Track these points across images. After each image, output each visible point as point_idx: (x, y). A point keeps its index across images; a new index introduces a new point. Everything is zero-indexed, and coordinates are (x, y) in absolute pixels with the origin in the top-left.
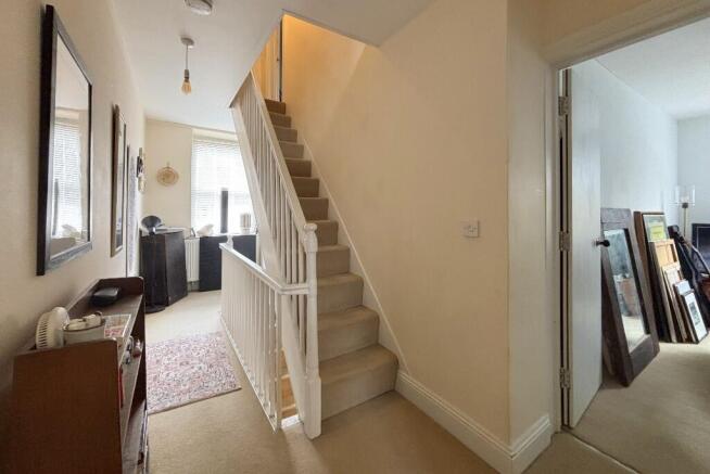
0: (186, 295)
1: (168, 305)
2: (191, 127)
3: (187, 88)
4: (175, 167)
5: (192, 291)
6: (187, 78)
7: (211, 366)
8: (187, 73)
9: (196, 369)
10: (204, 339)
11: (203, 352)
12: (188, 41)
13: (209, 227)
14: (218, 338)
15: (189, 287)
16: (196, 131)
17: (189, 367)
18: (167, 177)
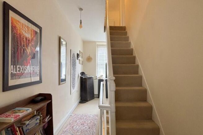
0: (94, 99)
1: (87, 101)
2: (95, 42)
3: (81, 27)
4: (91, 56)
5: (96, 97)
6: (81, 23)
7: (89, 128)
8: (81, 21)
9: (85, 127)
10: (92, 116)
11: (89, 121)
12: (81, 9)
13: (102, 76)
14: (96, 117)
15: (95, 96)
16: (97, 43)
17: (83, 126)
18: (89, 59)
